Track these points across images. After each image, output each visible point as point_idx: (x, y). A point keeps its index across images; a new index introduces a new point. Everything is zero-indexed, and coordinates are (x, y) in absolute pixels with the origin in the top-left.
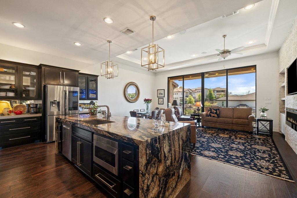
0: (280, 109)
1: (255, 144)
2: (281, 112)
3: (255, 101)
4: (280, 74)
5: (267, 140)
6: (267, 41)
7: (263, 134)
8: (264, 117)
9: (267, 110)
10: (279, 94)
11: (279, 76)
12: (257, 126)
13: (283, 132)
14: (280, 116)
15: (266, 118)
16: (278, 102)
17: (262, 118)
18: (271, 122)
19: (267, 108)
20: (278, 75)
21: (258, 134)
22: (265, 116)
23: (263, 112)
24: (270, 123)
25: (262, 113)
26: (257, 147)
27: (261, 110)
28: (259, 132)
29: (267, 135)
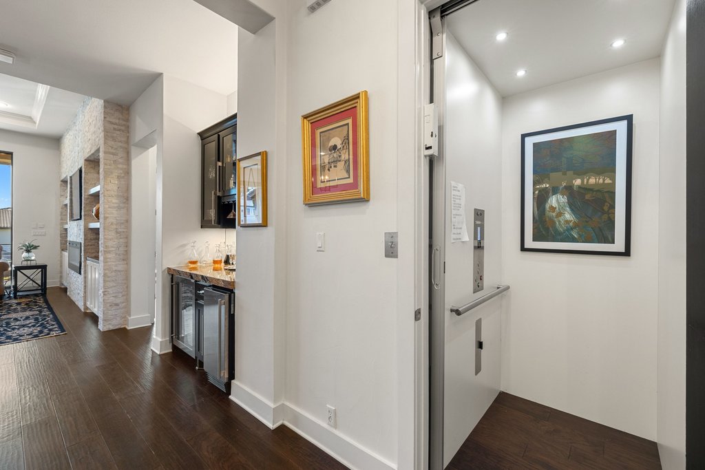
0: (61, 244)
1: (9, 313)
2: (62, 250)
3: (10, 230)
4: (62, 181)
5: (36, 302)
6: (37, 115)
7: (28, 295)
8: (29, 262)
9: (36, 247)
10: (60, 218)
11: (61, 185)
12: (13, 284)
13: (66, 284)
14: (61, 257)
15: (33, 263)
16: (59, 232)
17: (25, 264)
18: (43, 268)
19: (35, 244)
20: (60, 183)
21: (15, 297)
22: (33, 258)
23: (28, 251)
24: (42, 271)
25: (25, 254)
26: (14, 315)
27: (24, 248)
28: (18, 294)
29: (36, 295)
